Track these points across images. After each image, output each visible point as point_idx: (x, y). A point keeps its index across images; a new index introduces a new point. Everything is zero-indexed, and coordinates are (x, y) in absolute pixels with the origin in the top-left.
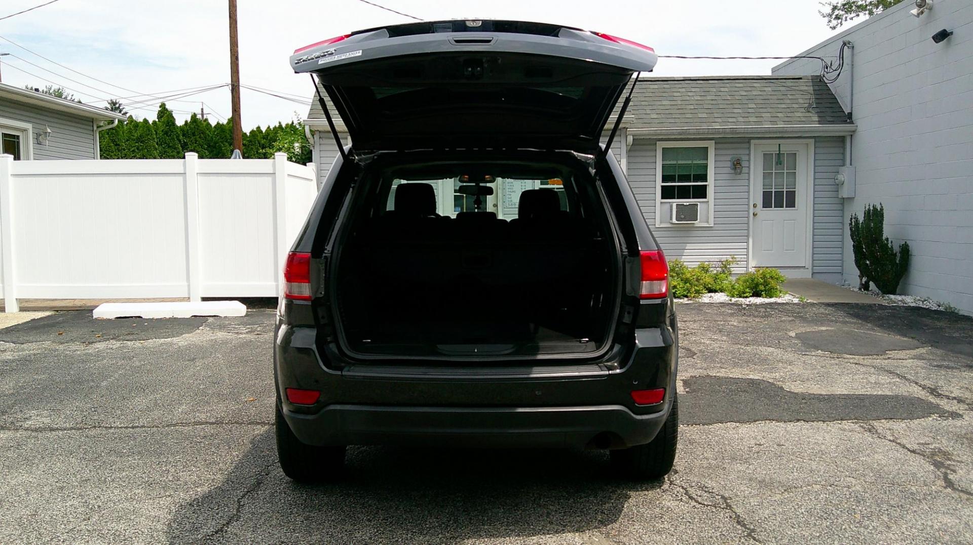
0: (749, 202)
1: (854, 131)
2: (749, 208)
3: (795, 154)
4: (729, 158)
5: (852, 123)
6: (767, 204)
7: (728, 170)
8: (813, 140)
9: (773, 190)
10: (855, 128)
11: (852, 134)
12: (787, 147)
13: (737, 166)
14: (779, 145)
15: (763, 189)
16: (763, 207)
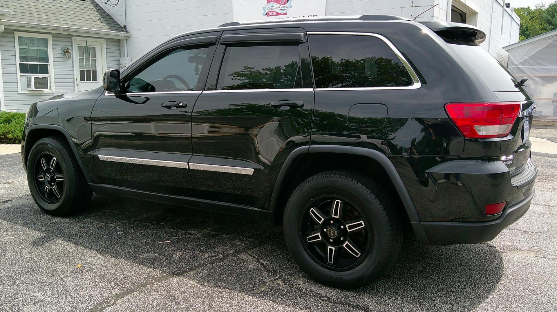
0: (74, 77)
1: (129, 37)
2: (74, 81)
3: (95, 47)
4: (60, 47)
5: (127, 32)
6: (82, 79)
7: (61, 55)
8: (105, 40)
9: (85, 70)
10: (130, 35)
11: (128, 38)
12: (91, 43)
13: (66, 52)
14: (86, 41)
15: (80, 69)
16: (81, 80)
